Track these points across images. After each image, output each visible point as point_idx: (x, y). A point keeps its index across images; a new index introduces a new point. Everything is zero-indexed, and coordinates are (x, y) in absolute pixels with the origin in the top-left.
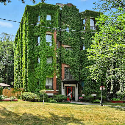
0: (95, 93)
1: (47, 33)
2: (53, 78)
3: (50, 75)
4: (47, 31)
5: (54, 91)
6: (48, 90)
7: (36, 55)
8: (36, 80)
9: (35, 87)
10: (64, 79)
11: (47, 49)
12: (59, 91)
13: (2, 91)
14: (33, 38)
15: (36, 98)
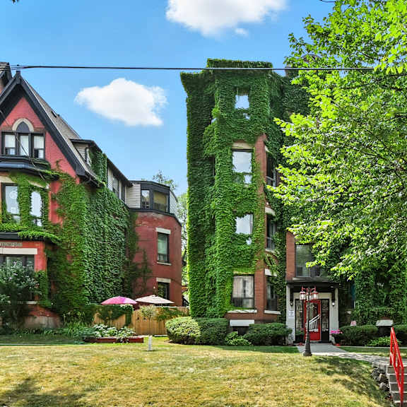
0: (387, 316)
1: (236, 145)
2: (253, 275)
3: (244, 266)
4: (235, 141)
5: (256, 311)
6: (240, 311)
7: (209, 210)
8: (209, 281)
9: (206, 302)
10: (294, 279)
11: (235, 192)
12: (279, 313)
13: (130, 316)
14: (202, 166)
15: (192, 334)
